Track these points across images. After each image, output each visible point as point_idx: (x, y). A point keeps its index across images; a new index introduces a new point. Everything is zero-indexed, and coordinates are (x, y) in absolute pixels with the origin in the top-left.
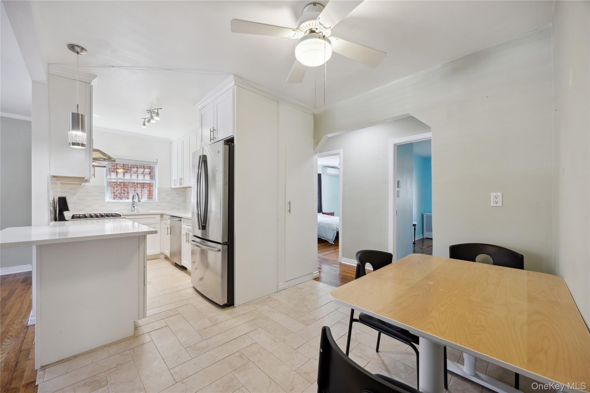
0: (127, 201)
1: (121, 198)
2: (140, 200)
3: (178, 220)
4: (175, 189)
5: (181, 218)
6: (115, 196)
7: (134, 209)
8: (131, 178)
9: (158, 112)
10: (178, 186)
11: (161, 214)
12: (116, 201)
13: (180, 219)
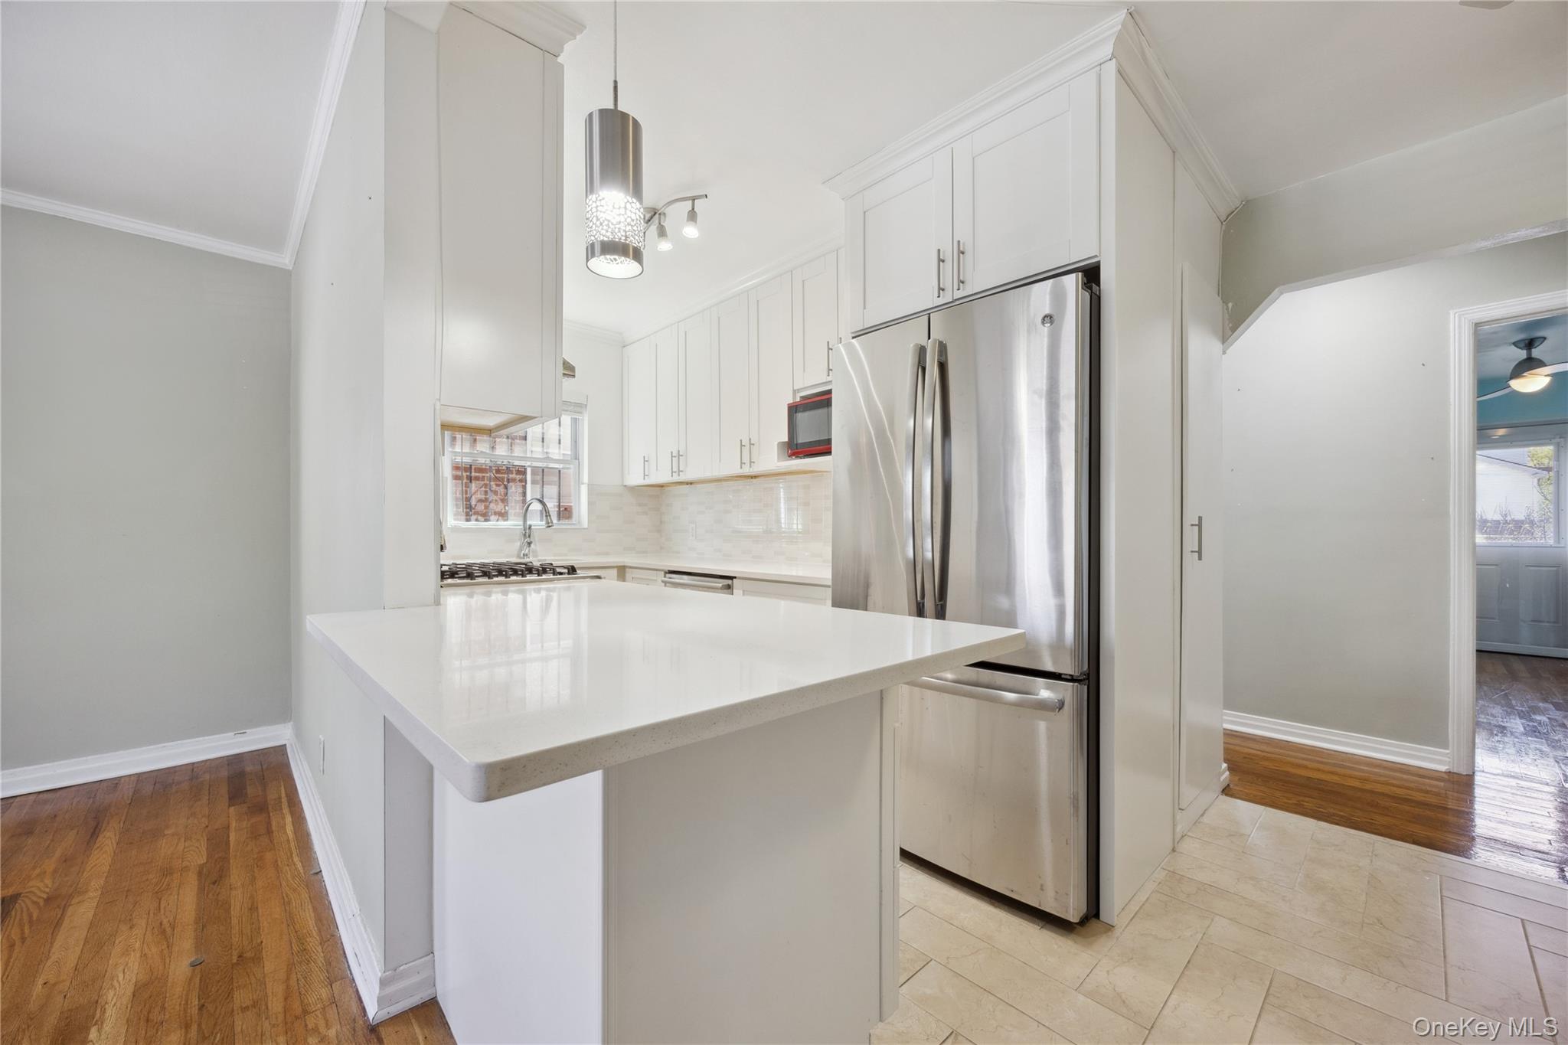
0: (502, 524)
1: (485, 516)
2: (552, 522)
3: (721, 585)
4: (633, 489)
5: (731, 578)
6: (469, 511)
7: (529, 551)
8: (511, 452)
9: (693, 209)
10: (641, 482)
11: (620, 566)
12: (472, 524)
13: (729, 582)
